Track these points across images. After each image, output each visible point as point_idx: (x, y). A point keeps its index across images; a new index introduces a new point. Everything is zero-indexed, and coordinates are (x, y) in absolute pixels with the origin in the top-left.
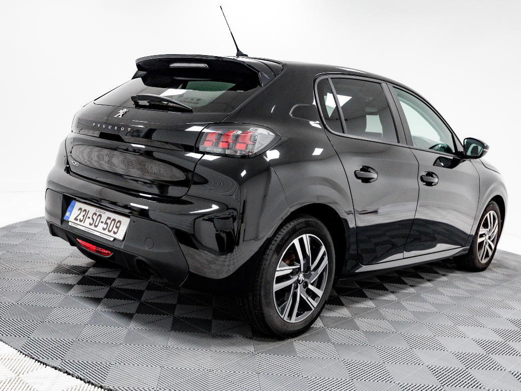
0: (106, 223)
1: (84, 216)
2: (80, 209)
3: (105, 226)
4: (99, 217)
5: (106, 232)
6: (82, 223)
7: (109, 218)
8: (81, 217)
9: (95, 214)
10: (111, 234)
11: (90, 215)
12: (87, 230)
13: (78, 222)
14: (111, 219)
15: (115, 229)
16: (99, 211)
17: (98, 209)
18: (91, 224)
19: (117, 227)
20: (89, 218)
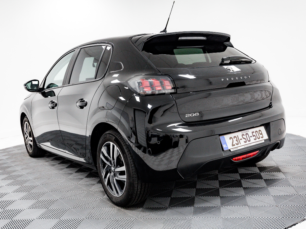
0: (254, 136)
1: (237, 140)
2: (231, 138)
3: (255, 137)
4: (247, 135)
5: (257, 140)
6: (239, 145)
7: (253, 132)
8: (235, 142)
9: (243, 135)
10: (261, 139)
11: (240, 137)
12: (246, 146)
13: (236, 146)
14: (255, 132)
15: (261, 136)
16: (244, 132)
17: (243, 132)
18: (245, 142)
19: (261, 134)
20: (241, 139)
